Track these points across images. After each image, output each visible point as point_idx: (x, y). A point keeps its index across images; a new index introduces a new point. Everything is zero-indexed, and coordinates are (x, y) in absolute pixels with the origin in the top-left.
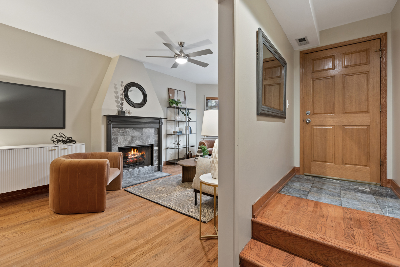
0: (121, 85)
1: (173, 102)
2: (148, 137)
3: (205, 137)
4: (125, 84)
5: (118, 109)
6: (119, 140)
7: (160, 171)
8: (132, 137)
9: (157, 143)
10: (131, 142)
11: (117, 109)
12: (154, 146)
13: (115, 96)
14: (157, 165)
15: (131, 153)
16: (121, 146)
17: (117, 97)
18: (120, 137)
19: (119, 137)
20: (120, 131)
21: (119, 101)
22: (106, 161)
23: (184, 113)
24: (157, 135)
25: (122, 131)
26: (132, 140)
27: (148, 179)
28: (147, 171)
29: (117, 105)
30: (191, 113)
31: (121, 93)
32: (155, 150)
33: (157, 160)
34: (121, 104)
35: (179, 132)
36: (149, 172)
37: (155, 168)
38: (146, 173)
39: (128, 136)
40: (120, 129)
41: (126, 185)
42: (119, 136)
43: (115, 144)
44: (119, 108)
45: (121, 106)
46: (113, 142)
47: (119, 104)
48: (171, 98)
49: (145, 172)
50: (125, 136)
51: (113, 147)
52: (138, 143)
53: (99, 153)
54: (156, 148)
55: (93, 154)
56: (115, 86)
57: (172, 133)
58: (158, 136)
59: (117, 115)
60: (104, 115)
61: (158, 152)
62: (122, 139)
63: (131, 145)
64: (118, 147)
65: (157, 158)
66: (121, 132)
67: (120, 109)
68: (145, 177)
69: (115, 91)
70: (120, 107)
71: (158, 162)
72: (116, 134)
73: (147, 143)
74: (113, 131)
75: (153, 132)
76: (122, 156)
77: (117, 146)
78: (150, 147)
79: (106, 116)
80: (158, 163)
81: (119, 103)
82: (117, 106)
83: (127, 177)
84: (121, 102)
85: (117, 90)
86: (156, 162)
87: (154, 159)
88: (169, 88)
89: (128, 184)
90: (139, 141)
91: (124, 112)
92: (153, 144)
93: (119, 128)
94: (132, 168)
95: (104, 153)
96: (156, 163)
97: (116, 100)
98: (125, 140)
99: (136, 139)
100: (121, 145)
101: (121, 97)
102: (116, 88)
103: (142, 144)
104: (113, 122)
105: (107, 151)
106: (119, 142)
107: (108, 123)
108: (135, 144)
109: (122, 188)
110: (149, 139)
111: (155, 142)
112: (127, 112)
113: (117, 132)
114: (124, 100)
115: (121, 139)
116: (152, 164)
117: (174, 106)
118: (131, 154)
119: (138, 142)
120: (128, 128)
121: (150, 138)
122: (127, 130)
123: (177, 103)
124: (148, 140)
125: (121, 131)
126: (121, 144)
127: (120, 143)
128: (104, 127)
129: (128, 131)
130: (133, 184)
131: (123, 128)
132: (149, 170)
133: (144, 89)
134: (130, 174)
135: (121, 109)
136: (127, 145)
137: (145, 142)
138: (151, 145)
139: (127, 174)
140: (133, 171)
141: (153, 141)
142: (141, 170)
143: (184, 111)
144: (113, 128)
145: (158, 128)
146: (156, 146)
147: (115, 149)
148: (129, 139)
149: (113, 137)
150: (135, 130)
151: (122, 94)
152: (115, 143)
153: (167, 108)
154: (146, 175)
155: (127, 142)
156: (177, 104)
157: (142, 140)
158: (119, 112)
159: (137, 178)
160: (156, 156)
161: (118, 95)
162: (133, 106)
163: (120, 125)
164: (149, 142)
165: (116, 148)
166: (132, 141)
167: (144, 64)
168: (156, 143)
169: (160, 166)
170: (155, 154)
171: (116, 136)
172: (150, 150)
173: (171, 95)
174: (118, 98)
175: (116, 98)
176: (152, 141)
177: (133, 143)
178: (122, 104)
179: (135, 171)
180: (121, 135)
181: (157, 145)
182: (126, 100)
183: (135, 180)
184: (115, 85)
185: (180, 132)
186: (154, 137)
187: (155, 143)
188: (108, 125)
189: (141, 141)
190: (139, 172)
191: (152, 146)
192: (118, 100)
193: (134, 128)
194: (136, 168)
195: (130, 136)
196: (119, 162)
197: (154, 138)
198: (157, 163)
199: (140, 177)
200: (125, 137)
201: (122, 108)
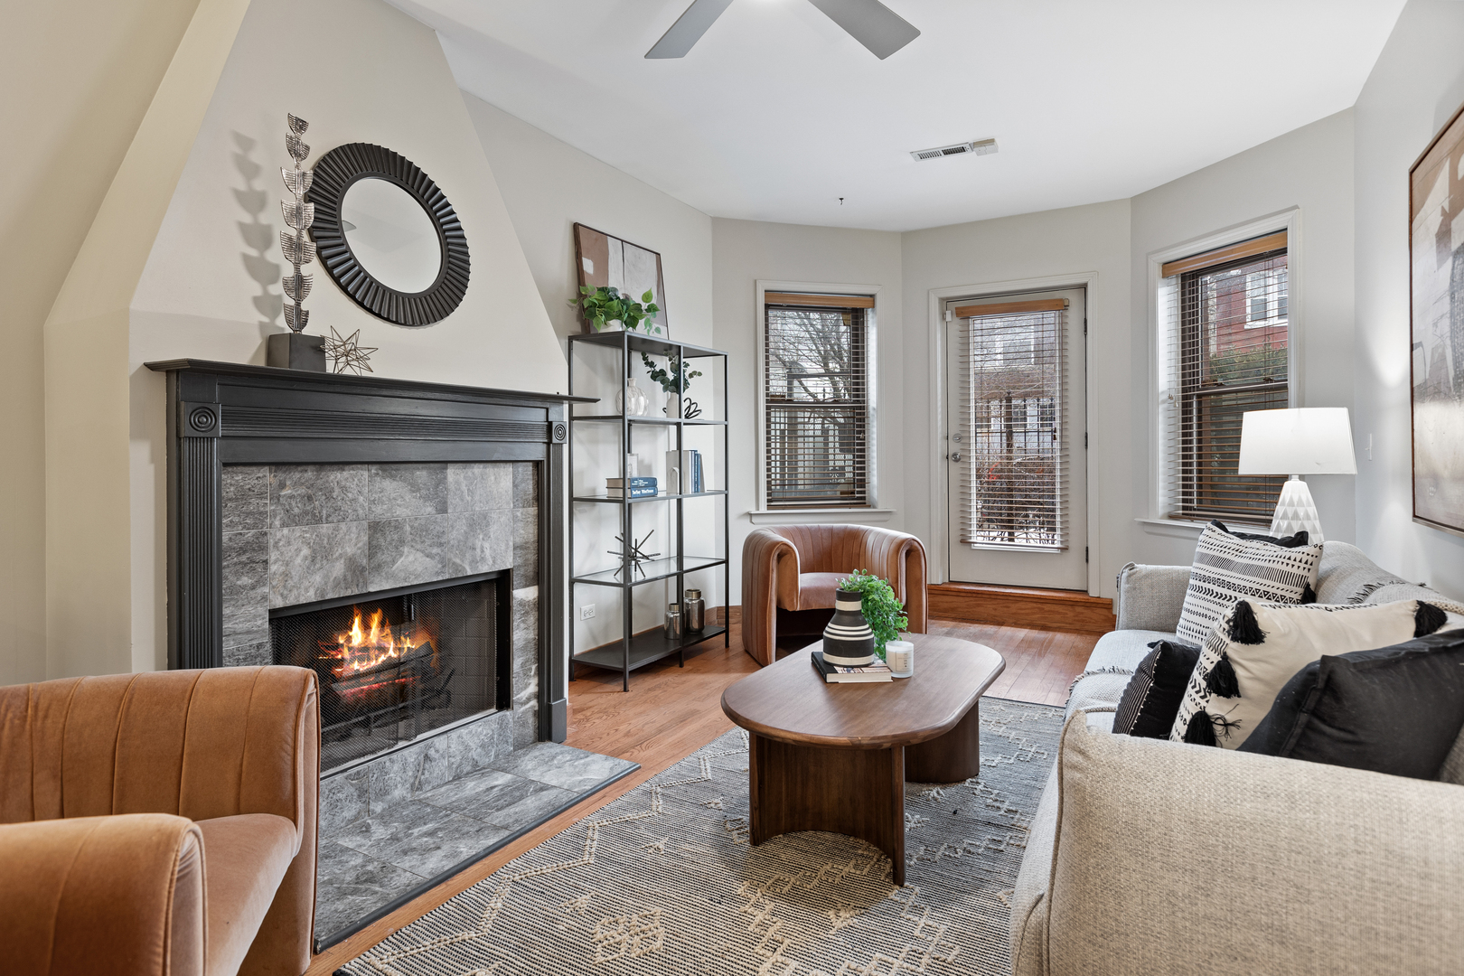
0: (296, 151)
1: (609, 307)
2: (478, 523)
3: (758, 509)
4: (320, 143)
5: (265, 320)
6: (273, 556)
7: (550, 738)
8: (376, 528)
9: (532, 557)
10: (365, 562)
11: (262, 326)
12: (516, 580)
13: (243, 227)
14: (534, 703)
15: (349, 639)
16: (291, 601)
17: (259, 236)
18: (285, 531)
19: (279, 535)
20: (282, 486)
21: (277, 268)
22: (167, 841)
23: (663, 372)
24: (533, 510)
25: (302, 491)
26: (373, 549)
27: (496, 828)
28: (474, 754)
29: (257, 289)
30: (700, 374)
31: (294, 204)
32: (522, 604)
33: (534, 667)
34: (287, 289)
35: (641, 483)
36: (487, 754)
37: (524, 725)
38: (469, 768)
39: (343, 526)
40: (281, 476)
41: (340, 906)
42: (277, 523)
43: (243, 587)
44: (276, 315)
45: (292, 303)
46: (225, 572)
47: (277, 289)
48: (591, 285)
49: (458, 758)
50: (319, 521)
51: (226, 611)
52: (411, 569)
53: (98, 692)
54: (524, 594)
55: (43, 704)
56: (238, 151)
57: (594, 490)
58: (540, 516)
59: (261, 363)
60: (152, 367)
61: (540, 620)
62: (298, 550)
63: (365, 584)
64: (271, 612)
65: (532, 655)
66: (292, 497)
67: (282, 325)
68: (469, 801)
69: (242, 186)
70: (285, 306)
71: (540, 685)
72: (248, 514)
73: (474, 562)
74: (228, 492)
75: (511, 492)
76: (310, 695)
77: (265, 598)
78: (485, 590)
79: (167, 372)
80: (536, 689)
81: (274, 281)
82: (257, 301)
83: (338, 820)
84: (288, 271)
85: (259, 185)
86: (527, 686)
87: (517, 663)
88: (576, 227)
89: (358, 899)
90: (419, 555)
91: (318, 345)
92: (509, 570)
93: (277, 465)
94: (370, 744)
95: (152, 692)
96: (525, 689)
97: (253, 253)
98: (321, 554)
99: (402, 542)
100: (295, 592)
101: (294, 233)
102: (250, 171)
103: (437, 574)
104: (227, 418)
105: (180, 667)
106: (273, 568)
107: (187, 431)
108: (393, 576)
109: (315, 952)
110: (487, 537)
111: (519, 552)
112: (341, 350)
113: (261, 495)
114: (315, 261)
115: (293, 548)
116: (504, 702)
117: (611, 329)
118: (350, 649)
119: (411, 558)
120: (342, 464)
121: (493, 529)
122: (336, 477)
123: (632, 314)
124: (478, 544)
125: (295, 485)
126: (290, 583)
127: (286, 575)
128: (153, 460)
129: (344, 489)
130: (393, 895)
131: (310, 468)
132: (483, 746)
133: (448, 205)
134: (362, 793)
135: (289, 322)
136: (337, 585)
137: (458, 561)
138: (494, 577)
139: (340, 796)
140: (383, 771)
141: (507, 545)
142: (432, 752)
143: (662, 363)
144: (226, 465)
145: (537, 464)
146: (525, 576)
147: (241, 627)
148: (352, 542)
149: (225, 538)
150: (393, 477)
151: (297, 213)
152: (246, 580)
153: (571, 339)
154: (472, 787)
155: (339, 569)
156: (632, 322)
157: (441, 545)
158: (272, 343)
159: (414, 824)
160: (524, 648)
161: (264, 219)
162: (376, 309)
163: (282, 443)
164: (483, 559)
165: (255, 617)
166: (371, 556)
167: (442, 41)
168: (525, 564)
169: (550, 707)
170: (522, 634)
171: (255, 526)
172: (487, 605)
173: (588, 266)
174: (266, 242)
175: (249, 242)
176: (503, 548)
177: (378, 568)
178: (299, 286)
179: (395, 768)
180: (291, 520)
181: (531, 570)
182: (323, 261)
183: (405, 843)
184: (246, 143)
185: (646, 487)
186: (515, 519)
187: (519, 561)
188: (186, 445)
189: (435, 550)
190: (420, 769)
191: (502, 581)
192: (262, 259)
193: (385, 464)
194: (401, 744)
195: (358, 519)
196: (288, 759)
197: (513, 531)
198: (533, 688)
199: (436, 810)
200: (325, 528)
201: (300, 318)
